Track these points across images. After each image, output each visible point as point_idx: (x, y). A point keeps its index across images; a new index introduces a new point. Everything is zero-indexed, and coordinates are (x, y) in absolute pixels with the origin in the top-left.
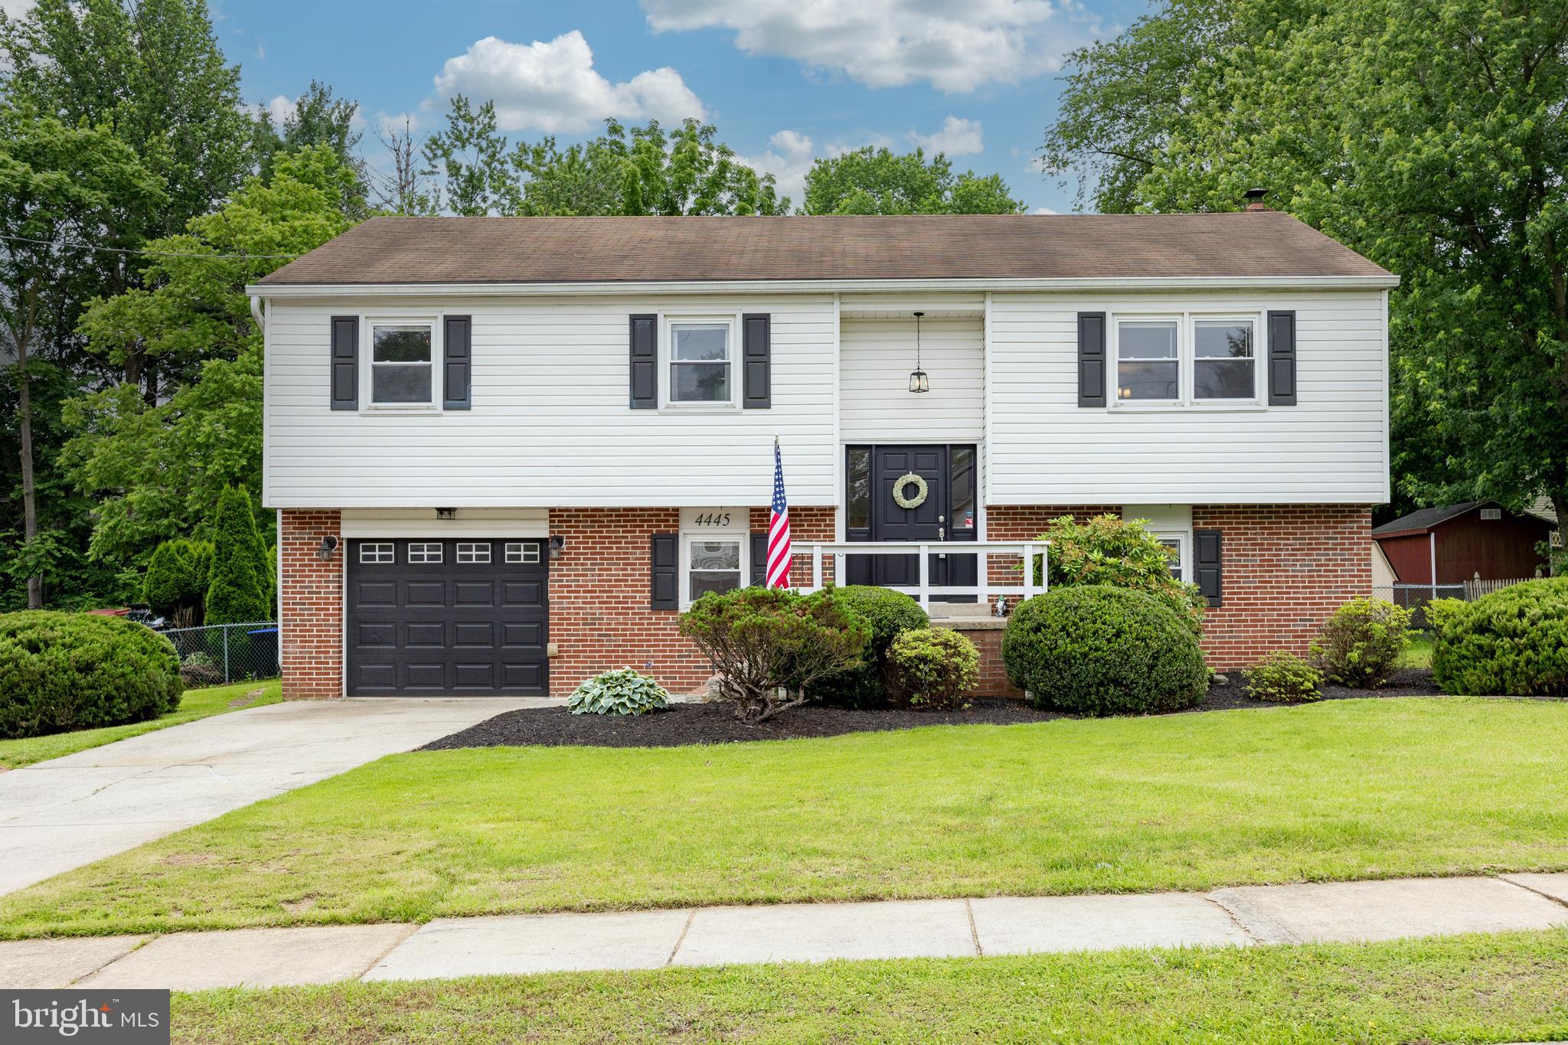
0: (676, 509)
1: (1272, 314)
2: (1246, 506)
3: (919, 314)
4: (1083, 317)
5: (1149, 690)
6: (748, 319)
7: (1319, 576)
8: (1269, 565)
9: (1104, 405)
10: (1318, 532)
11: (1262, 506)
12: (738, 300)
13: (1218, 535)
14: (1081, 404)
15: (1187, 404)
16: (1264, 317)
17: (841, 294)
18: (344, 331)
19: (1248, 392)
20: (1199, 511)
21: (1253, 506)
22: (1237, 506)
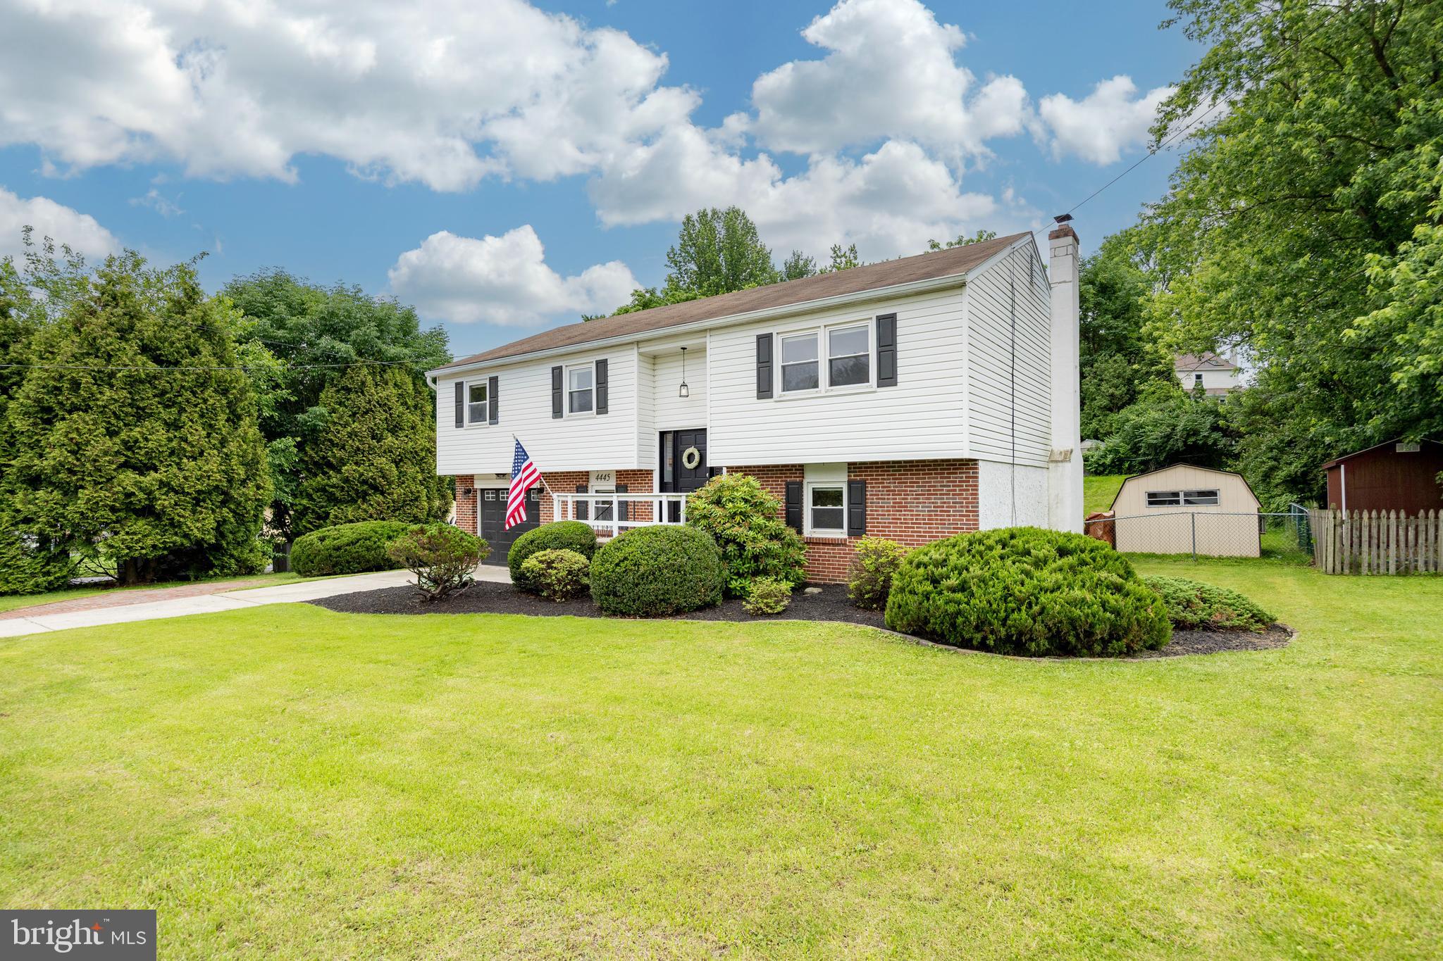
0: (588, 472)
1: (879, 319)
2: (883, 463)
3: (684, 349)
4: (759, 338)
5: (634, 601)
6: (598, 363)
7: (936, 515)
8: (900, 506)
9: (771, 397)
10: (936, 481)
11: (894, 462)
12: (590, 353)
13: (864, 483)
14: (759, 398)
15: (823, 391)
16: (874, 322)
17: (638, 342)
18: (459, 387)
19: (865, 379)
20: (853, 467)
21: (888, 462)
22: (876, 463)
